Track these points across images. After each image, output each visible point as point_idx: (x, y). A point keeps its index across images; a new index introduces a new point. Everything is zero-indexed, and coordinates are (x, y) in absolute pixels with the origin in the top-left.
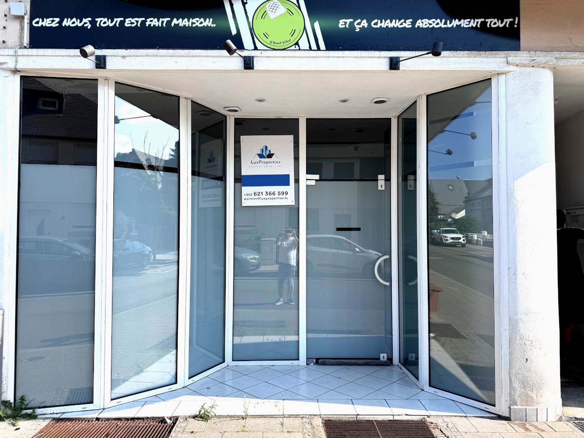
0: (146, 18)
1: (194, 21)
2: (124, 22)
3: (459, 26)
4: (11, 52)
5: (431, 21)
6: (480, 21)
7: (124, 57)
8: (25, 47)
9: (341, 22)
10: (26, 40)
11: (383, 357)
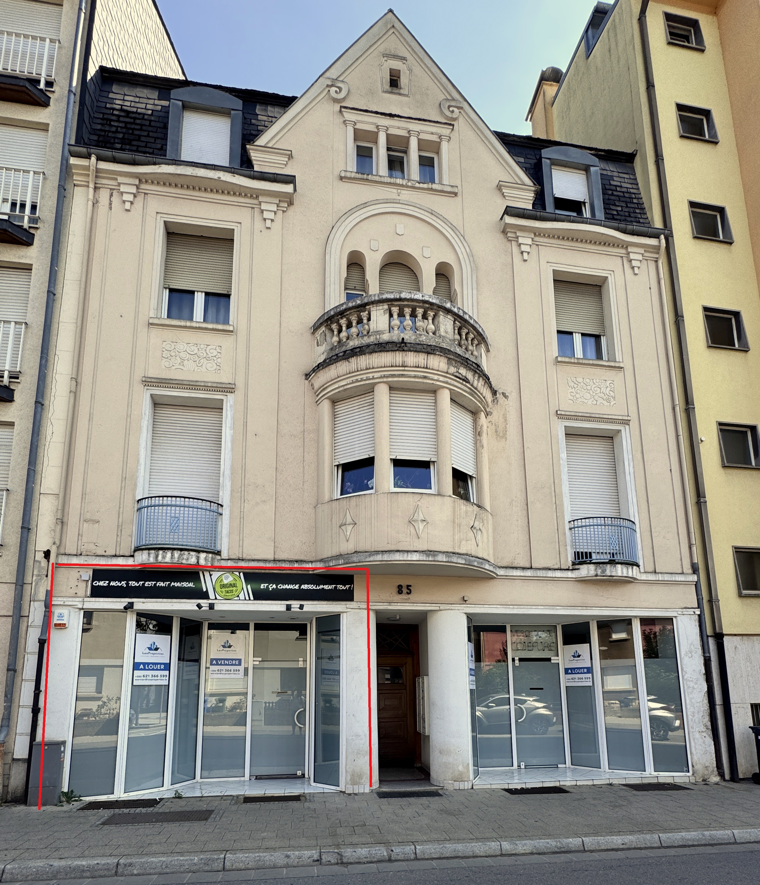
0: (157, 582)
1: (183, 583)
2: (145, 583)
3: (323, 589)
4: (81, 599)
5: (309, 586)
6: (334, 586)
7: (143, 603)
8: (88, 597)
9: (262, 585)
10: (89, 593)
11: (299, 773)
